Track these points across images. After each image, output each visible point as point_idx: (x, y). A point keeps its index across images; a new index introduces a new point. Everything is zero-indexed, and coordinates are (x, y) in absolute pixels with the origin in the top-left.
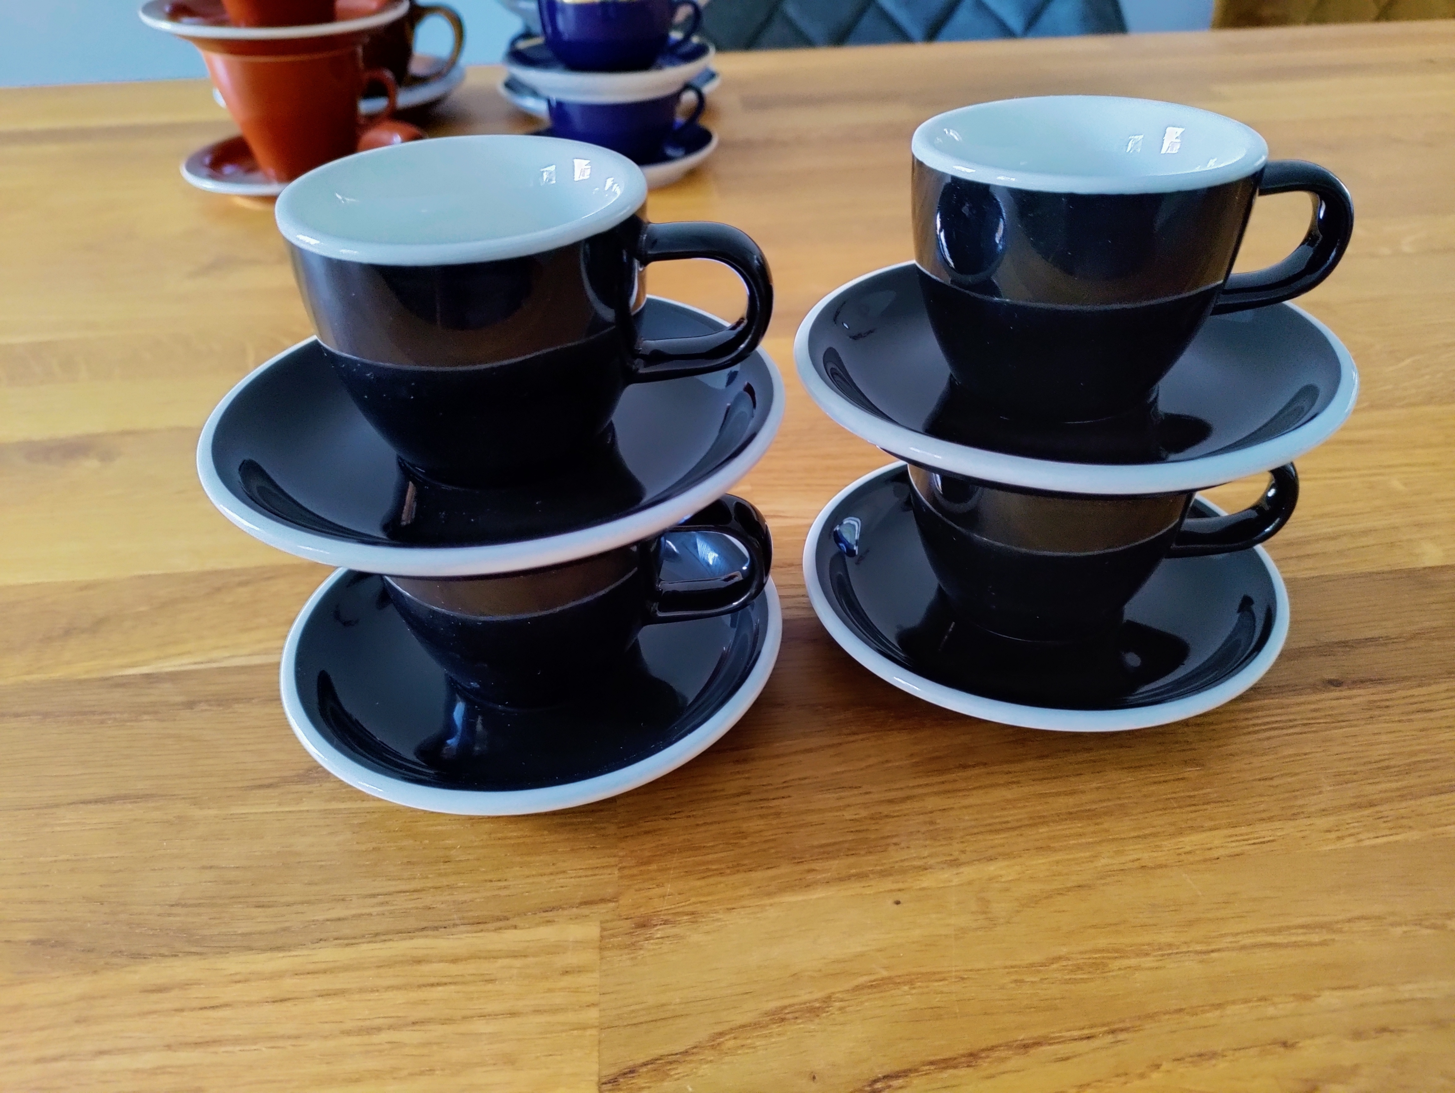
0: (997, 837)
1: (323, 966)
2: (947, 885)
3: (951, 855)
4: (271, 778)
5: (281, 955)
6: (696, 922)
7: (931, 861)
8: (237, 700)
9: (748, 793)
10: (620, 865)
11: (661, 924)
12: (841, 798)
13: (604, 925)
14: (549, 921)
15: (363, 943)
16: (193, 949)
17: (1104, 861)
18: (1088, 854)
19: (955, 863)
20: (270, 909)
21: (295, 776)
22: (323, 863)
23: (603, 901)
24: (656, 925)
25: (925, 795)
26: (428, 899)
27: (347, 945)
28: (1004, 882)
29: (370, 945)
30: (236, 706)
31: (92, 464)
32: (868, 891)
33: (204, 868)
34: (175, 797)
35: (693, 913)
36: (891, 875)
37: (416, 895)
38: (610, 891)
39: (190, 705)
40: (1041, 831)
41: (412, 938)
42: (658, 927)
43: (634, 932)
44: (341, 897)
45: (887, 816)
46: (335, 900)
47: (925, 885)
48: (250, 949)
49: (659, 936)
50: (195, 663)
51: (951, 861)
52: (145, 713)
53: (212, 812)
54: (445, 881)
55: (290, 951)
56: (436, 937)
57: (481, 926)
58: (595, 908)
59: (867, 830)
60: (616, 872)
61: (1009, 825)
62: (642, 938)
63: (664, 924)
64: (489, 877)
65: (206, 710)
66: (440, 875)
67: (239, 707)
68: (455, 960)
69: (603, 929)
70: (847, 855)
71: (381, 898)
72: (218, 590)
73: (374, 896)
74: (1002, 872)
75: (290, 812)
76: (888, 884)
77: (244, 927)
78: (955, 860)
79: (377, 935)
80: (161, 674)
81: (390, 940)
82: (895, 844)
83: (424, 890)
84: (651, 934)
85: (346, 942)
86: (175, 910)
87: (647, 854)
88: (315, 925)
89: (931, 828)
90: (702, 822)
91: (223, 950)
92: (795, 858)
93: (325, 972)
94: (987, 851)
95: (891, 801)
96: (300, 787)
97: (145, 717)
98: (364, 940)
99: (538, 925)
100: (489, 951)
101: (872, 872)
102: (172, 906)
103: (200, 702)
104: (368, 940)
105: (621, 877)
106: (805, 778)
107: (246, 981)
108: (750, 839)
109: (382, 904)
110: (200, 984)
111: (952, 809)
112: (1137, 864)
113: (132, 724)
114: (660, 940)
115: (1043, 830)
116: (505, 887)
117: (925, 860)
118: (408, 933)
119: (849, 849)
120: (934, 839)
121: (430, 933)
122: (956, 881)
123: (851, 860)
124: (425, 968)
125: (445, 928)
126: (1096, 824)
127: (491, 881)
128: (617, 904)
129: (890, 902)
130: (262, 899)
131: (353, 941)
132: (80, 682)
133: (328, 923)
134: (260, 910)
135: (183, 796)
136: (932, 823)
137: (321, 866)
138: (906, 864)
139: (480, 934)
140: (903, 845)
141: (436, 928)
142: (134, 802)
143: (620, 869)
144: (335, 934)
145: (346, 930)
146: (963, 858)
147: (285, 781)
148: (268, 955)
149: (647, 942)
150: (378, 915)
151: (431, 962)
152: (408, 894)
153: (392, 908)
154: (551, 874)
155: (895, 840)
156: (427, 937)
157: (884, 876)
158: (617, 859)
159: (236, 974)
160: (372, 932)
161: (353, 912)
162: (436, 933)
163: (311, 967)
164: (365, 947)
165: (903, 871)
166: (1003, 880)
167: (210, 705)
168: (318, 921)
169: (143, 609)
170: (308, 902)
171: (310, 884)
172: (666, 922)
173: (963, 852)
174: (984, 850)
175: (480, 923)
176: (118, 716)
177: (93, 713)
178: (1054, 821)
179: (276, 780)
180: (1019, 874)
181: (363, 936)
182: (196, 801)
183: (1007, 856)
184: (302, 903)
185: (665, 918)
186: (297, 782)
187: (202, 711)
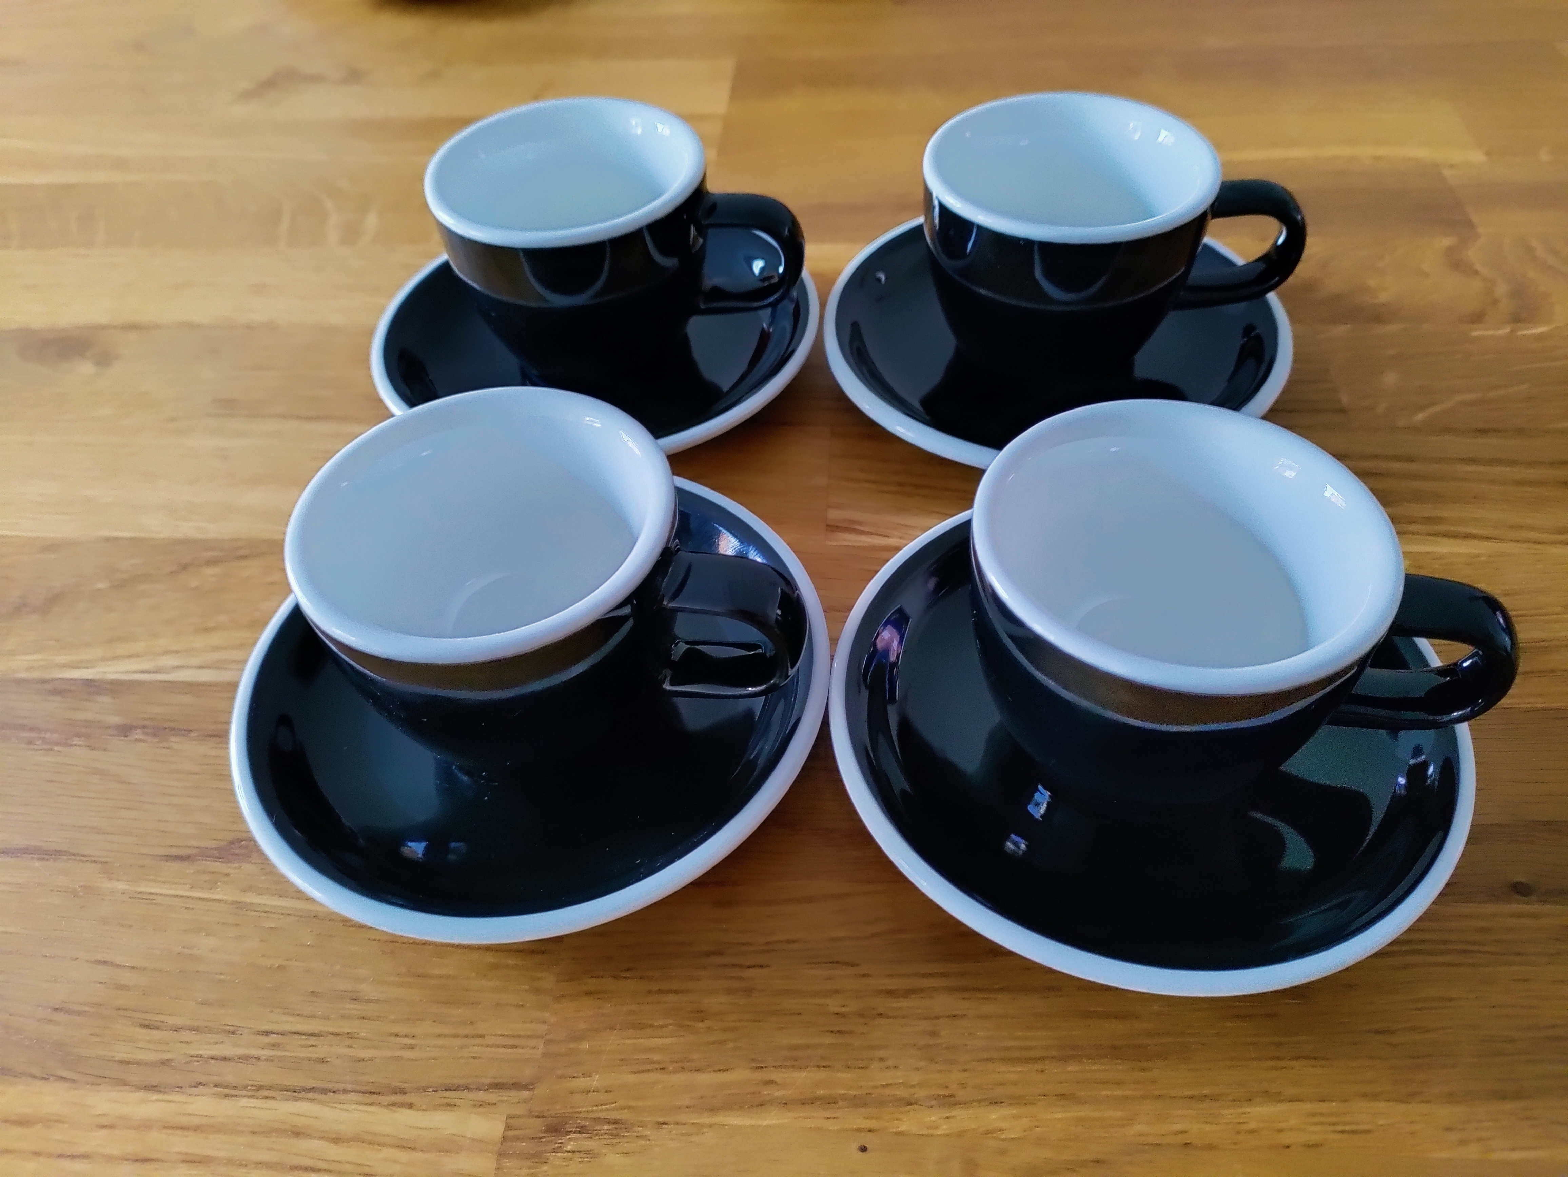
0: (1012, 1069)
1: (196, 1121)
2: (931, 1132)
3: (947, 1087)
4: (189, 847)
5: (155, 1097)
6: (616, 1136)
7: (921, 1093)
8: (174, 731)
9: (720, 953)
10: (548, 1037)
11: (574, 1133)
12: (829, 978)
13: (511, 1121)
14: (449, 1105)
15: (244, 1096)
16: (65, 1074)
17: (1138, 1128)
18: (1119, 1114)
19: (948, 1101)
20: (154, 1032)
21: (216, 849)
22: (222, 977)
23: (517, 1086)
24: (571, 1132)
25: (935, 989)
26: (323, 1049)
27: (227, 1096)
28: (1004, 1140)
29: (251, 1100)
30: (173, 739)
31: (86, 368)
32: (832, 1126)
33: (98, 962)
34: (85, 859)
35: (616, 1122)
36: (865, 1105)
37: (312, 1041)
38: (527, 1073)
39: (125, 730)
40: (1069, 1068)
41: (296, 1099)
42: (572, 1136)
43: (541, 1138)
44: (232, 1029)
45: (880, 1015)
46: (225, 1031)
47: (903, 1128)
48: (124, 1083)
49: (569, 1148)
50: (142, 672)
51: (944, 1096)
52: (78, 735)
53: (121, 886)
54: (346, 1027)
55: (164, 1093)
56: (322, 1103)
57: (374, 1098)
58: (505, 1095)
59: (851, 1032)
60: (541, 1046)
61: (1031, 1054)
62: (550, 1147)
63: (579, 1132)
64: (396, 1029)
65: (140, 741)
66: (343, 1017)
67: (175, 741)
68: (337, 1140)
69: (508, 1128)
70: (818, 1067)
71: (273, 1038)
72: (184, 567)
73: (267, 1033)
74: (1004, 1125)
75: (200, 899)
76: (857, 1119)
77: (122, 1052)
78: (950, 1096)
79: (260, 1088)
80: (103, 681)
81: (273, 1098)
82: (882, 1060)
83: (322, 1036)
84: (560, 1143)
85: (227, 1091)
86: (59, 1017)
87: (582, 1026)
88: (198, 1062)
89: (932, 1042)
90: (656, 988)
91: (98, 1080)
92: (753, 1060)
93: (196, 1129)
94: (992, 1089)
95: (891, 993)
96: (217, 866)
97: (76, 741)
98: (244, 1093)
99: (438, 1107)
100: (375, 1134)
101: (843, 1097)
102: (56, 1009)
103: (136, 728)
104: (250, 1093)
105: (545, 1055)
106: (793, 942)
107: (111, 1127)
108: (707, 1023)
109: (274, 1046)
110: (63, 1122)
111: (964, 1016)
112: (1181, 1139)
113: (60, 748)
114: (569, 1154)
115: (1072, 1067)
116: (412, 1047)
117: (912, 1091)
118: (295, 1092)
119: (823, 1058)
120: (932, 1061)
121: (316, 1096)
122: (944, 1128)
123: (822, 1074)
124: (304, 1145)
125: (334, 1092)
126: (1144, 1070)
127: (397, 1035)
128: (531, 1093)
129: (855, 1146)
130: (148, 1016)
131: (233, 1092)
132: (19, 682)
133: (213, 1061)
134: (145, 1031)
135: (94, 859)
136: (934, 1034)
137: (220, 981)
138: (888, 1091)
139: (370, 1109)
140: (890, 1063)
141: (325, 1091)
142: (43, 859)
143: (548, 1042)
144: (216, 1079)
145: (229, 1074)
146: (961, 1095)
147: (205, 854)
148: (141, 1094)
149: (554, 1154)
150: (267, 1060)
151: (309, 1136)
152: (304, 1037)
153: (284, 1053)
154: (466, 1036)
155: (882, 1053)
156: (312, 1100)
157: (856, 1106)
158: (545, 1027)
159: (104, 1115)
160: (256, 1083)
161: (241, 1051)
162: (322, 1097)
163: (184, 1120)
164: (244, 1102)
165: (882, 1103)
166: (1003, 1137)
167: (146, 734)
168: (201, 1056)
169: (101, 586)
170: (196, 1029)
171: (204, 1003)
172: (582, 1130)
173: (963, 1085)
174: (990, 1086)
175: (373, 1093)
176: (48, 735)
177: (23, 727)
178: (1089, 1057)
179: (194, 851)
180: (1025, 1131)
181: (245, 1087)
182: (106, 868)
183: (1018, 1100)
184: (192, 1029)
185: (583, 1123)
186: (217, 858)
187: (137, 740)
